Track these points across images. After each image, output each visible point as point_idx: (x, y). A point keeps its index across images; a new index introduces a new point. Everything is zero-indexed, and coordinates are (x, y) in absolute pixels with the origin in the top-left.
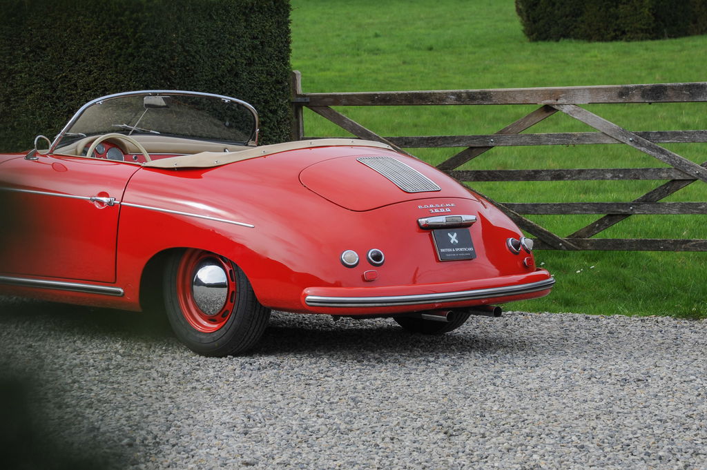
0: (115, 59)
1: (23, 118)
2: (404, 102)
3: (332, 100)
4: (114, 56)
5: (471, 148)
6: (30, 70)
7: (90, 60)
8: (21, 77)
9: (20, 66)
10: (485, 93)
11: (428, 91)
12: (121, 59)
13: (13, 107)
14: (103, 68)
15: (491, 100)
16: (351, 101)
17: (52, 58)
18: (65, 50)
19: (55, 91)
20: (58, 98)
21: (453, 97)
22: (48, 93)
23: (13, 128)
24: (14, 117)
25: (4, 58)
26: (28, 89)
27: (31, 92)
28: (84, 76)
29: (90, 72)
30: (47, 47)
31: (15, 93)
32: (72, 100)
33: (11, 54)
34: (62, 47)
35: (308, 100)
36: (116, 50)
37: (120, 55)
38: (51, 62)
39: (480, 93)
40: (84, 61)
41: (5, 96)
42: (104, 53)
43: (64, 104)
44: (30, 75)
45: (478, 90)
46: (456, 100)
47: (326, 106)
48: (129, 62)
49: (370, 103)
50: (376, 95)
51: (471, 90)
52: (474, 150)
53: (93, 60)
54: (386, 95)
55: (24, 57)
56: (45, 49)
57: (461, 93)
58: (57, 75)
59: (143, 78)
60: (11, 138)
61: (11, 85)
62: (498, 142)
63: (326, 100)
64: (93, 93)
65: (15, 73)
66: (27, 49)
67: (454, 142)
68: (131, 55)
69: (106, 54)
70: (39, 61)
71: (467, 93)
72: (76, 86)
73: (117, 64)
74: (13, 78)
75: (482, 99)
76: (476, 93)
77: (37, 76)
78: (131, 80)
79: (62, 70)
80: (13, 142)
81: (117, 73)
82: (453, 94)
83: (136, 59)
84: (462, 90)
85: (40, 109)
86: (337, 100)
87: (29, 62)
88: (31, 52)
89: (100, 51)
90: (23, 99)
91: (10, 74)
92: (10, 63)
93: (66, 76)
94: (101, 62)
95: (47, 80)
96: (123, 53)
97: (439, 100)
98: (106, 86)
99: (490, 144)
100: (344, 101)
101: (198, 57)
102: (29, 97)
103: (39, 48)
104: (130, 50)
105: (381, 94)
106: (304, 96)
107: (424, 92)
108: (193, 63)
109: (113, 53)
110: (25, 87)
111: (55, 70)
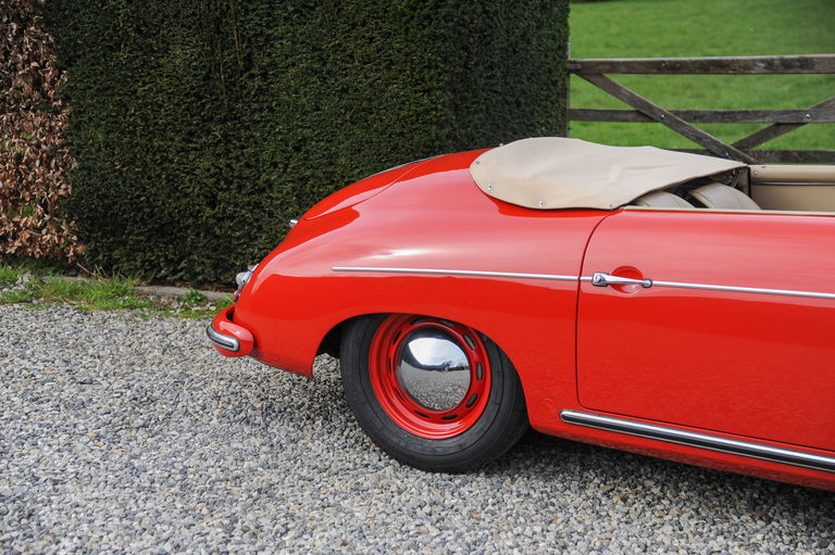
0: (405, 23)
1: (284, 97)
2: (697, 71)
3: (608, 67)
4: (404, 19)
5: (778, 124)
6: (294, 36)
7: (371, 23)
8: (282, 44)
9: (281, 29)
10: (806, 60)
11: (730, 58)
12: (414, 23)
13: (271, 83)
14: (390, 34)
15: (813, 69)
16: (630, 68)
17: (322, 21)
18: (339, 10)
19: (324, 64)
20: (328, 73)
21: (763, 65)
22: (316, 66)
23: (271, 110)
24: (272, 96)
25: (261, 20)
26: (290, 60)
27: (294, 65)
28: (363, 46)
29: (371, 40)
30: (316, 5)
31: (273, 65)
32: (346, 76)
33: (269, 15)
34: (335, 6)
35: (579, 67)
36: (407, 11)
37: (412, 18)
38: (321, 25)
39: (799, 60)
40: (363, 25)
41: (261, 69)
42: (391, 14)
43: (336, 80)
44: (293, 43)
45: (796, 56)
46: (766, 68)
47: (600, 74)
48: (424, 27)
49: (655, 71)
50: (664, 62)
51: (786, 57)
52: (782, 127)
53: (376, 23)
54: (677, 62)
55: (286, 19)
56: (313, 9)
57: (773, 60)
58: (330, 42)
59: (442, 49)
60: (269, 121)
61: (269, 55)
62: (814, 118)
63: (601, 67)
64: (374, 68)
65: (274, 39)
66: (291, 9)
67: (758, 117)
68: (427, 17)
69: (394, 16)
70: (305, 23)
71: (782, 60)
72: (351, 56)
73: (407, 30)
74: (272, 46)
75: (801, 67)
76: (793, 60)
77: (302, 43)
78: (426, 50)
79: (334, 36)
80: (271, 126)
81: (407, 41)
82: (762, 61)
83: (433, 23)
84: (775, 57)
85: (305, 86)
86: (614, 67)
87: (292, 25)
88: (295, 12)
89: (386, 12)
90: (283, 72)
91: (267, 40)
92: (269, 27)
93: (339, 45)
94: (386, 27)
95: (314, 49)
96: (416, 14)
97: (743, 68)
98: (392, 58)
99: (805, 120)
100: (623, 69)
101: (495, 19)
102: (293, 70)
103: (305, 7)
104: (426, 11)
105: (669, 61)
106: (575, 62)
107: (724, 58)
108: (491, 27)
109: (403, 14)
110: (287, 57)
111: (325, 35)
